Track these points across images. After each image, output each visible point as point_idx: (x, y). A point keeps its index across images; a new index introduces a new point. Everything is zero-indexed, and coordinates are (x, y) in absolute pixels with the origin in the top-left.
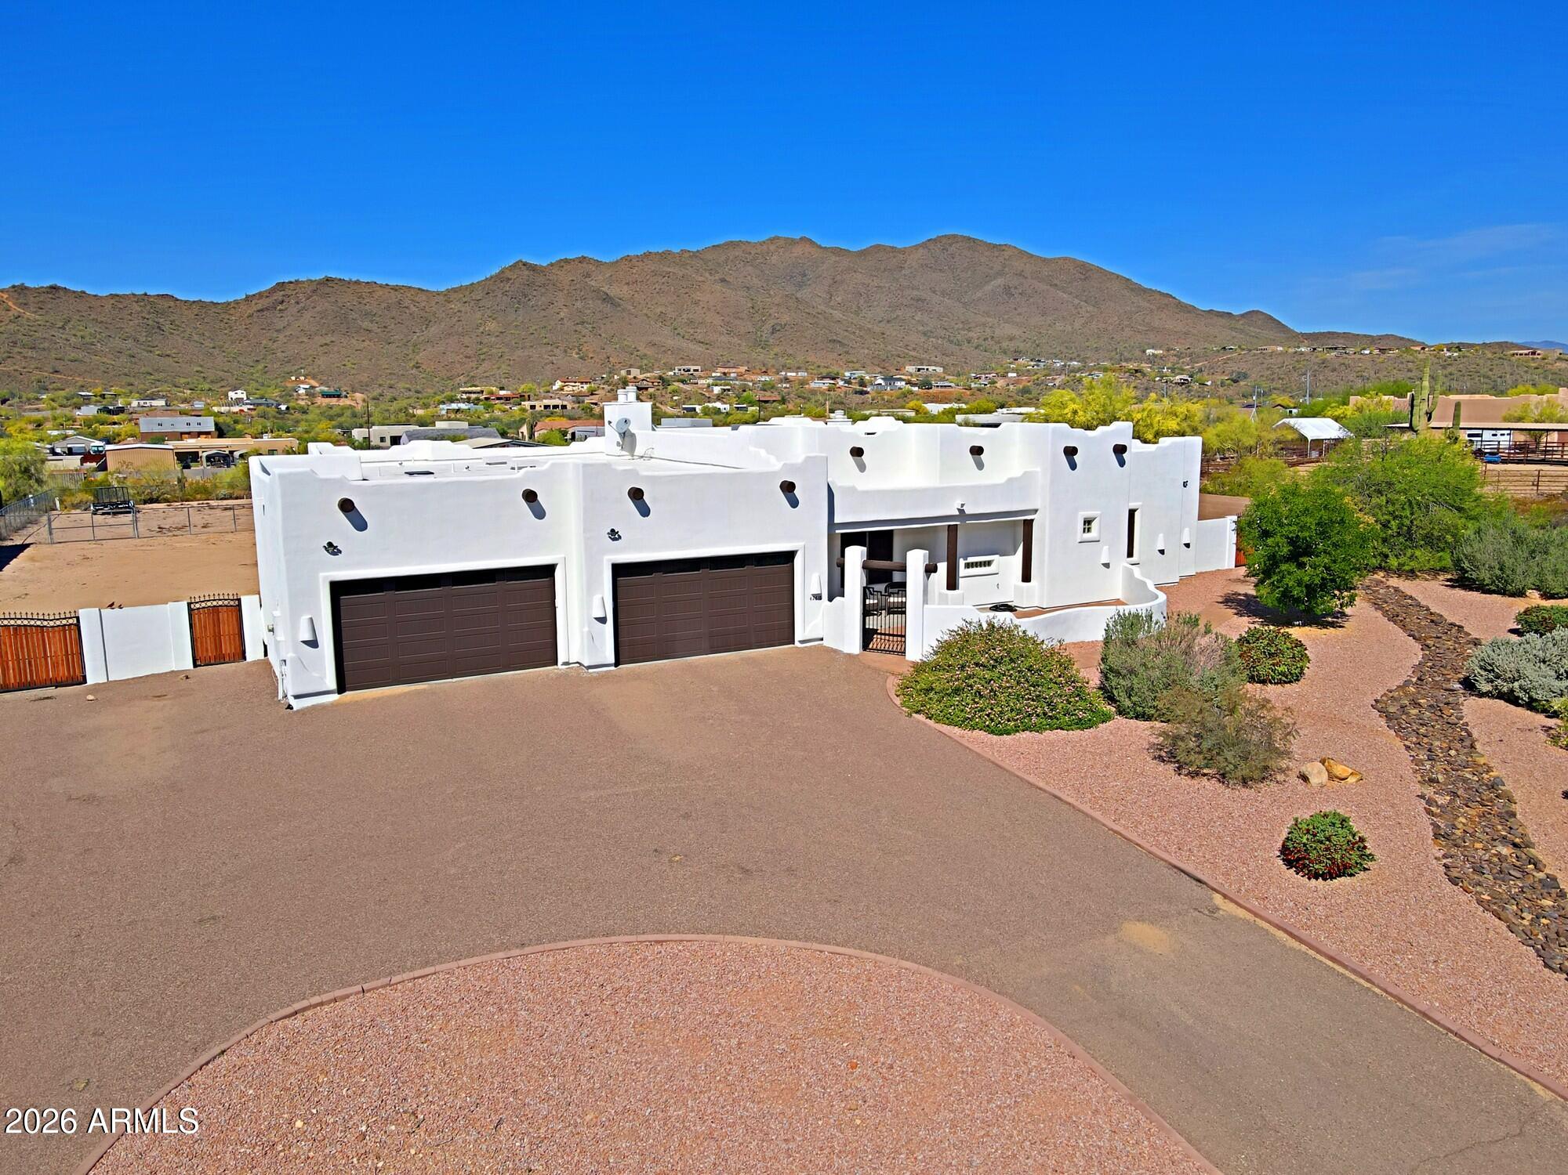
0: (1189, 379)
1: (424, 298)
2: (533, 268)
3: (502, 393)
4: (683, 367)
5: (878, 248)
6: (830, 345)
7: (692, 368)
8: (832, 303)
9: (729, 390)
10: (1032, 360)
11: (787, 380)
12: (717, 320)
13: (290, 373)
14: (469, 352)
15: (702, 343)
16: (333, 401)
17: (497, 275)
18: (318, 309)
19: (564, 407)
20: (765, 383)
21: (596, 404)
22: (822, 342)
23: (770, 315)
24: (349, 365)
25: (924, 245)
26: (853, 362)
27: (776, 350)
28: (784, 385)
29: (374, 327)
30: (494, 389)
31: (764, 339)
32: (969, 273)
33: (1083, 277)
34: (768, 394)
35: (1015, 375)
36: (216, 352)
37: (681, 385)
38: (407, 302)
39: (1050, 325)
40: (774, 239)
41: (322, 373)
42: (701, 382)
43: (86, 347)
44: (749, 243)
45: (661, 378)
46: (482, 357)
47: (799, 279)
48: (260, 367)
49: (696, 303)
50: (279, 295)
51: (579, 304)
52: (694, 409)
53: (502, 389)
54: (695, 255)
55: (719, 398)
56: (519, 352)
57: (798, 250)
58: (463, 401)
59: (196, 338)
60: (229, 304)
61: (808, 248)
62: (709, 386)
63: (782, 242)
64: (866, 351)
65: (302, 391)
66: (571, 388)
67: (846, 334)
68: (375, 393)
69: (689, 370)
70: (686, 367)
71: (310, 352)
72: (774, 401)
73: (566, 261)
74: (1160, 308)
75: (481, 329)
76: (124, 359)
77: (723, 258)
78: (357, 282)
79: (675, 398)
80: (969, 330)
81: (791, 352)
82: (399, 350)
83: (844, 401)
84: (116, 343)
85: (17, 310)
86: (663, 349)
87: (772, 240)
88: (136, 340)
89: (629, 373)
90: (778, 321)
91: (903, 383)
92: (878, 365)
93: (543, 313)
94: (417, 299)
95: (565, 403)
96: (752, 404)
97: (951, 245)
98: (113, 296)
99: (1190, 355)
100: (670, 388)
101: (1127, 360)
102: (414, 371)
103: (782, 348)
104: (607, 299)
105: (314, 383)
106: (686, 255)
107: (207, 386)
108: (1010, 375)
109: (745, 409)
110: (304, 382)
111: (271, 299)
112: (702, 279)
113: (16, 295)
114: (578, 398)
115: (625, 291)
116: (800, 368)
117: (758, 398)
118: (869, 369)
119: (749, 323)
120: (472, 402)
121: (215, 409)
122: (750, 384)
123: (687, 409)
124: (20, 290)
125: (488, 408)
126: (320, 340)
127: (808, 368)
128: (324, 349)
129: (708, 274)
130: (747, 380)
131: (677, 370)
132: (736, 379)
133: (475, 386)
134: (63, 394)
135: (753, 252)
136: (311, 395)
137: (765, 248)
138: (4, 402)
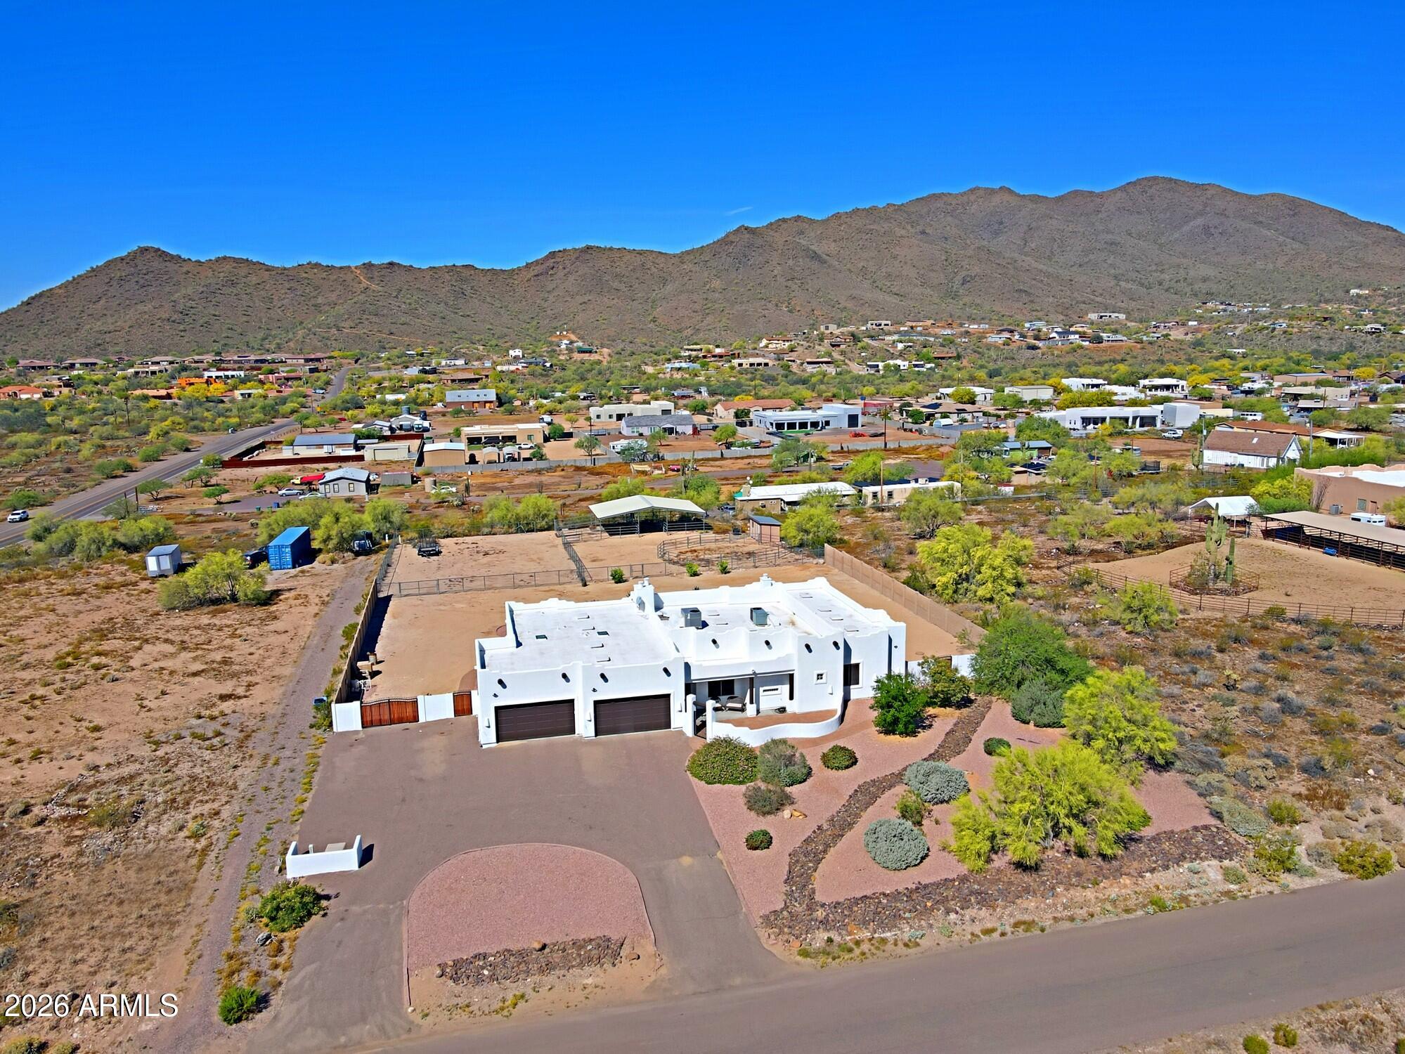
0: (1382, 328)
1: (663, 260)
2: (752, 231)
3: (718, 350)
4: (874, 322)
5: (1076, 193)
6: (1016, 295)
7: (883, 323)
8: (1026, 249)
9: (910, 346)
10: (1222, 304)
11: (967, 333)
12: (913, 273)
13: (556, 328)
14: (697, 307)
15: (897, 295)
16: (586, 356)
17: (723, 239)
18: (580, 273)
19: (766, 364)
20: (945, 338)
21: (794, 361)
22: (1009, 292)
23: (962, 267)
24: (601, 321)
25: (1123, 189)
26: (1037, 310)
27: (966, 300)
28: (963, 340)
29: (622, 287)
30: (711, 347)
31: (954, 289)
32: (1168, 214)
33: (1291, 213)
34: (946, 349)
35: (1196, 323)
36: (502, 311)
37: (870, 341)
38: (649, 265)
39: (1249, 264)
40: (975, 189)
41: (580, 328)
42: (888, 338)
43: (412, 312)
44: (950, 194)
45: (853, 335)
46: (707, 311)
47: (996, 227)
48: (534, 323)
49: (895, 258)
50: (550, 263)
51: (791, 262)
52: (878, 366)
53: (718, 346)
54: (900, 208)
55: (901, 355)
56: (737, 307)
57: (996, 200)
58: (684, 359)
59: (489, 299)
60: (513, 270)
61: (1007, 197)
62: (894, 342)
63: (981, 193)
64: (1051, 300)
65: (563, 346)
66: (774, 346)
67: (1034, 282)
68: (619, 349)
69: (880, 325)
70: (878, 322)
71: (572, 310)
72: (950, 358)
73: (784, 220)
74: (1377, 243)
75: (708, 287)
76: (437, 321)
77: (925, 210)
78: (611, 249)
79: (863, 354)
80: (1162, 271)
81: (979, 302)
82: (640, 306)
83: (1015, 357)
84: (433, 307)
85: (365, 283)
86: (862, 302)
87: (972, 191)
88: (447, 304)
89: (827, 328)
90: (969, 273)
91: (1077, 336)
92: (1062, 313)
93: (760, 271)
94: (657, 261)
95: (767, 361)
96: (929, 361)
97: (1151, 187)
98: (431, 268)
99: (1400, 295)
100: (860, 344)
101: (1327, 302)
102: (652, 325)
103: (971, 299)
104: (815, 257)
105: (573, 337)
106: (892, 209)
107: (494, 342)
108: (1190, 323)
109: (922, 366)
110: (565, 336)
111: (544, 266)
112: (903, 232)
113: (365, 271)
114: (779, 355)
115: (833, 248)
116: (983, 319)
117: (936, 355)
118: (1052, 317)
119: (942, 275)
120: (692, 360)
121: (499, 368)
122: (932, 339)
123: (871, 366)
124: (368, 266)
125: (705, 366)
126: (580, 299)
127: (990, 320)
128: (583, 307)
129: (909, 227)
130: (929, 335)
131: (869, 325)
132: (921, 334)
133: (696, 344)
134: (395, 352)
135: (954, 203)
136: (570, 350)
137: (965, 198)
138: (356, 362)
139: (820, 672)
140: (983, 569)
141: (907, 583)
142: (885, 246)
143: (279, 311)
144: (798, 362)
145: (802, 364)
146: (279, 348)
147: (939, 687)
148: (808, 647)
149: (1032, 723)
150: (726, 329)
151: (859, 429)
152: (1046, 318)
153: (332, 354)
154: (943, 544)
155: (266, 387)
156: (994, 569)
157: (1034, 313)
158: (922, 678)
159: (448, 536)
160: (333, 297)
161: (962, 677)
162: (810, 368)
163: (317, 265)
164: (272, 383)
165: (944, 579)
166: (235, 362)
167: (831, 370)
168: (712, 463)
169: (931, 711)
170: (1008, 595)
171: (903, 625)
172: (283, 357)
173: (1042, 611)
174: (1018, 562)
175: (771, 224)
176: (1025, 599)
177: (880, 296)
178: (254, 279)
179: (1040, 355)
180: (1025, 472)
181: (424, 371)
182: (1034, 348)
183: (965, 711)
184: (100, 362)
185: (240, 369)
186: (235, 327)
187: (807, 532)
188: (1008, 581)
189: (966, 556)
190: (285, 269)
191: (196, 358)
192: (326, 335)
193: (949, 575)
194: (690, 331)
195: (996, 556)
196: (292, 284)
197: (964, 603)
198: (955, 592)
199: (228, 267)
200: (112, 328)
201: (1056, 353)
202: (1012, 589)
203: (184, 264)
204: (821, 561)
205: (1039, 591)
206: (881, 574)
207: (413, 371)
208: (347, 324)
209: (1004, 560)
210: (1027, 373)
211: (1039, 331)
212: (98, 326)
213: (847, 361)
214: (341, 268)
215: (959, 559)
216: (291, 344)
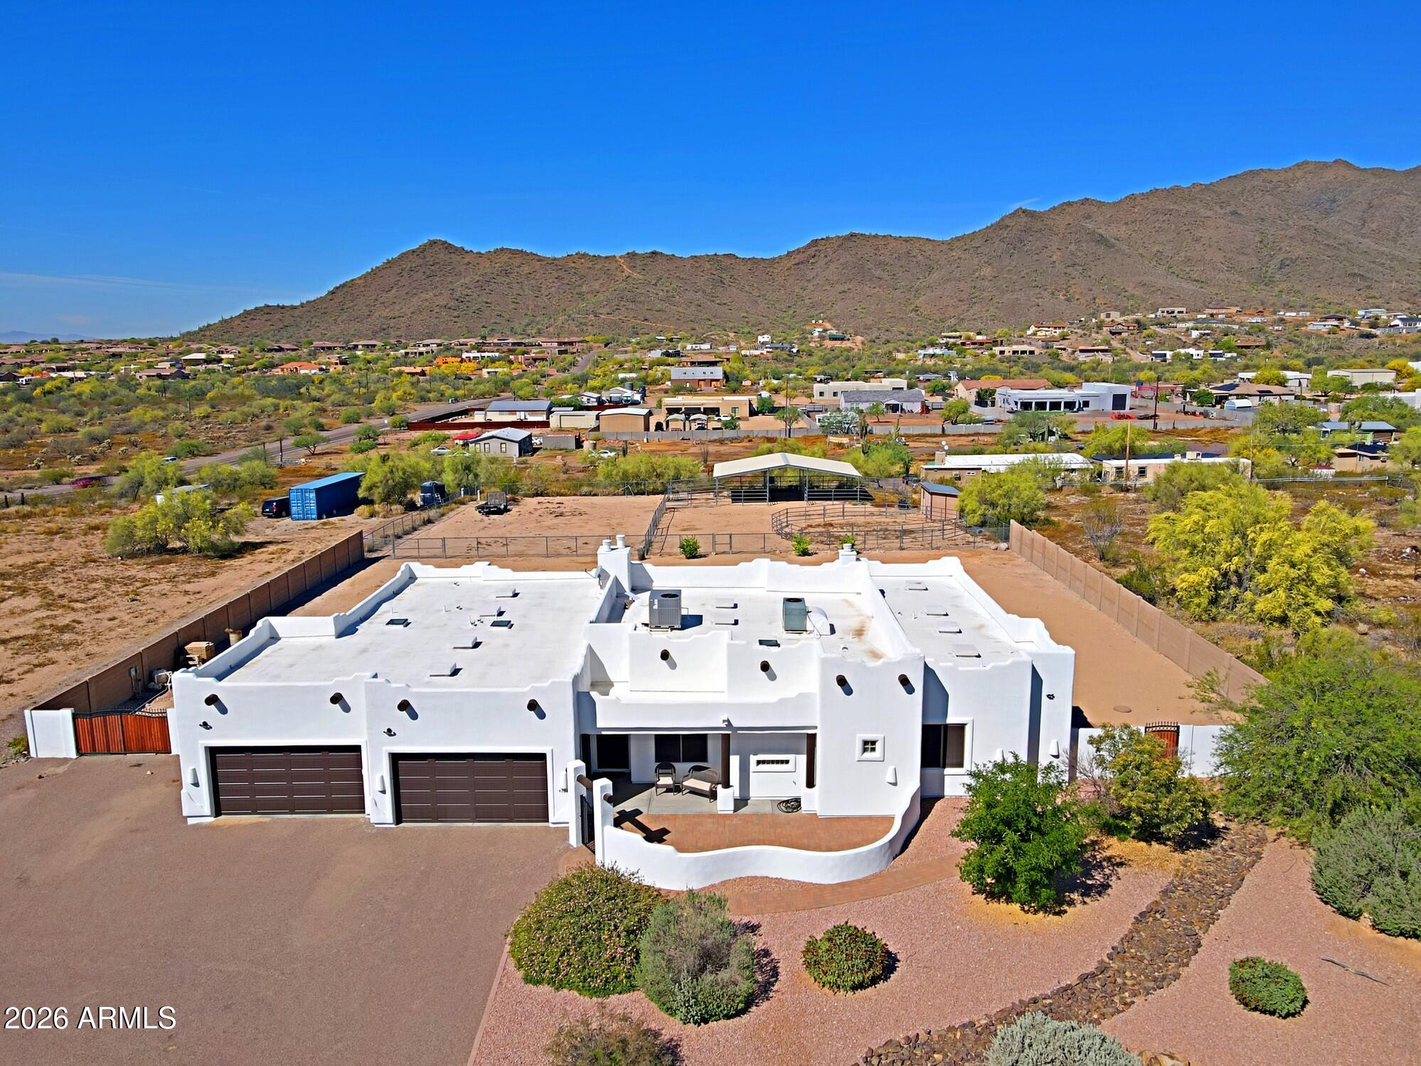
1: (931, 247)
2: (1032, 215)
3: (979, 338)
4: (1166, 310)
6: (1348, 280)
7: (1177, 310)
8: (1365, 230)
9: (1208, 334)
11: (1282, 321)
12: (1218, 257)
13: (812, 318)
14: (964, 296)
15: (1197, 281)
16: (837, 344)
17: (997, 223)
18: (841, 261)
19: (1032, 352)
20: (1252, 325)
21: (1064, 349)
22: (1339, 276)
23: (1280, 249)
24: (860, 310)
26: (1375, 297)
27: (1283, 286)
28: (1276, 328)
29: (885, 275)
30: (971, 334)
31: (1269, 274)
34: (1252, 338)
36: (760, 300)
37: (1158, 329)
38: (915, 252)
40: (1302, 163)
41: (836, 317)
42: (1181, 326)
43: (669, 299)
44: (1272, 170)
45: (1138, 322)
46: (974, 300)
47: (1327, 205)
48: (791, 312)
49: (1197, 240)
50: (812, 251)
51: (1072, 247)
52: (1165, 355)
53: (979, 334)
54: (1208, 188)
55: (1195, 344)
56: (1008, 296)
57: (1329, 175)
58: (941, 346)
59: (747, 288)
60: (774, 259)
61: (1342, 171)
62: (1188, 329)
63: (1311, 167)
64: (1394, 285)
65: (816, 334)
66: (1044, 333)
67: (1373, 265)
68: (873, 337)
69: (1173, 312)
70: (1170, 309)
71: (830, 299)
72: (1257, 346)
73: (1069, 204)
75: (977, 274)
76: (693, 308)
77: (1239, 189)
78: (876, 236)
79: (1148, 343)
81: (1299, 287)
82: (903, 295)
83: (1344, 346)
84: (690, 295)
85: (628, 271)
86: (1153, 289)
87: (1299, 166)
88: (704, 292)
89: (1108, 316)
90: (1289, 255)
92: (1407, 301)
93: (1036, 257)
94: (924, 248)
95: (1032, 348)
96: (1230, 350)
98: (693, 257)
100: (1145, 332)
102: (912, 314)
103: (1289, 284)
104: (1102, 240)
105: (828, 326)
106: (1198, 188)
107: (746, 330)
109: (1221, 355)
110: (820, 325)
111: (806, 254)
112: (1209, 213)
113: (629, 260)
114: (1047, 343)
115: (1123, 231)
116: (1303, 306)
117: (1239, 343)
118: (1393, 305)
119: (1254, 258)
120: (948, 347)
121: (743, 352)
122: (1236, 327)
123: (1157, 356)
124: (632, 256)
125: (961, 353)
126: (840, 288)
127: (1313, 307)
128: (842, 296)
129: (1217, 208)
130: (1233, 322)
131: (1159, 313)
132: (1222, 321)
133: (956, 331)
134: (646, 337)
135: (1275, 180)
136: (822, 338)
137: (1290, 174)
138: (606, 346)
139: (869, 737)
140: (1271, 565)
141: (1127, 583)
142: (1185, 228)
143: (545, 299)
144: (1070, 350)
145: (1074, 352)
146: (539, 333)
147: (1132, 799)
148: (842, 681)
149: (1366, 920)
150: (994, 318)
151: (1127, 411)
152: (1387, 306)
153: (587, 339)
154: (1195, 517)
155: (513, 366)
156: (1293, 566)
157: (1370, 301)
158: (1097, 772)
159: (537, 495)
160: (596, 285)
161: (1193, 780)
162: (1082, 357)
163: (585, 255)
164: (520, 363)
165: (1193, 578)
166: (495, 345)
167: (1108, 359)
168: (928, 439)
169: (1115, 847)
170: (1318, 613)
171: (1069, 651)
172: (539, 340)
173: (1389, 648)
174: (1341, 557)
175: (1054, 208)
176: (1352, 623)
177: (1176, 283)
178: (526, 269)
179: (1377, 345)
180: (1353, 455)
181: (667, 354)
182: (1369, 336)
183: (1195, 856)
184: (379, 344)
185: (498, 351)
186: (504, 314)
187: (993, 505)
188: (1319, 589)
189: (1237, 539)
190: (555, 259)
191: (462, 341)
192: (584, 321)
193: (1204, 571)
194: (953, 321)
195: (1298, 543)
196: (561, 273)
197: (1227, 622)
198: (1214, 601)
199: (504, 258)
200: (397, 314)
201: (1398, 341)
202: (1326, 604)
203: (466, 255)
204: (1003, 545)
205: (1382, 612)
206: (1093, 570)
207: (656, 354)
208: (604, 311)
209: (1315, 551)
210: (1360, 361)
211: (1377, 318)
212: (386, 313)
213: (1128, 350)
214: (607, 257)
215: (1225, 546)
216: (551, 330)
